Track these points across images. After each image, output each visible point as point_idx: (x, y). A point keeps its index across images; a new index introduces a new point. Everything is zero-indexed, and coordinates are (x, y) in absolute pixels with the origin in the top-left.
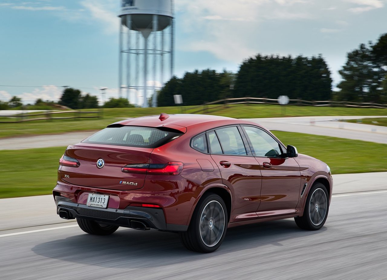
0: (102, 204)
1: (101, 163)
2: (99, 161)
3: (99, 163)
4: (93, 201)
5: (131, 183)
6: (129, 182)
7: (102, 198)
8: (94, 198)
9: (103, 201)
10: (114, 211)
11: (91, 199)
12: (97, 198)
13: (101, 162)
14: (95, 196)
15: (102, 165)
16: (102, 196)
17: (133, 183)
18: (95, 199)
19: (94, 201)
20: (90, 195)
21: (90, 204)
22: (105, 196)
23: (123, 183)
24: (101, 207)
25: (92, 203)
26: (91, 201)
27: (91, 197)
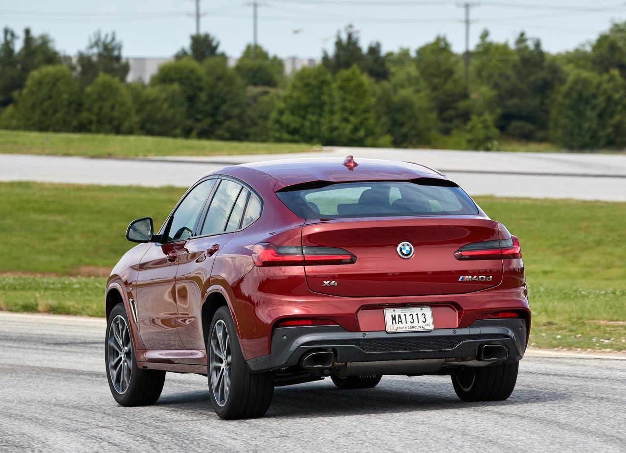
0: (421, 324)
1: (408, 248)
2: (403, 245)
3: (405, 249)
4: (399, 322)
5: (480, 277)
7: (417, 315)
8: (399, 316)
9: (421, 318)
10: (450, 333)
11: (394, 319)
12: (405, 315)
14: (398, 312)
16: (416, 311)
17: (484, 277)
18: (403, 318)
19: (401, 321)
20: (389, 313)
21: (395, 328)
22: (422, 309)
23: (465, 280)
24: (421, 329)
25: (398, 325)
26: (394, 323)
27: (392, 315)
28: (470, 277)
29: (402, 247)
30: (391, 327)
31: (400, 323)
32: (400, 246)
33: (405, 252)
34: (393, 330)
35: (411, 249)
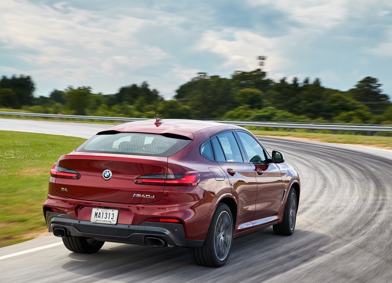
0: (110, 219)
3: (106, 174)
5: (147, 195)
6: (145, 195)
7: (109, 214)
8: (100, 213)
9: (111, 216)
10: (126, 227)
11: (96, 214)
12: (103, 213)
13: (107, 173)
14: (100, 210)
15: (109, 176)
16: (110, 211)
17: (149, 196)
20: (94, 210)
21: (96, 220)
22: (113, 211)
23: (137, 196)
24: (109, 223)
25: (97, 219)
26: (96, 217)
27: (96, 212)
28: (140, 195)
29: (105, 173)
30: (93, 219)
31: (99, 217)
32: (104, 172)
33: (106, 176)
34: (94, 222)
35: (110, 174)
